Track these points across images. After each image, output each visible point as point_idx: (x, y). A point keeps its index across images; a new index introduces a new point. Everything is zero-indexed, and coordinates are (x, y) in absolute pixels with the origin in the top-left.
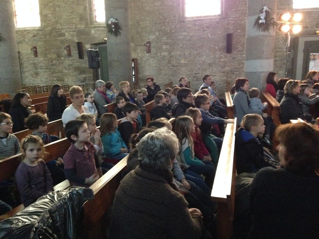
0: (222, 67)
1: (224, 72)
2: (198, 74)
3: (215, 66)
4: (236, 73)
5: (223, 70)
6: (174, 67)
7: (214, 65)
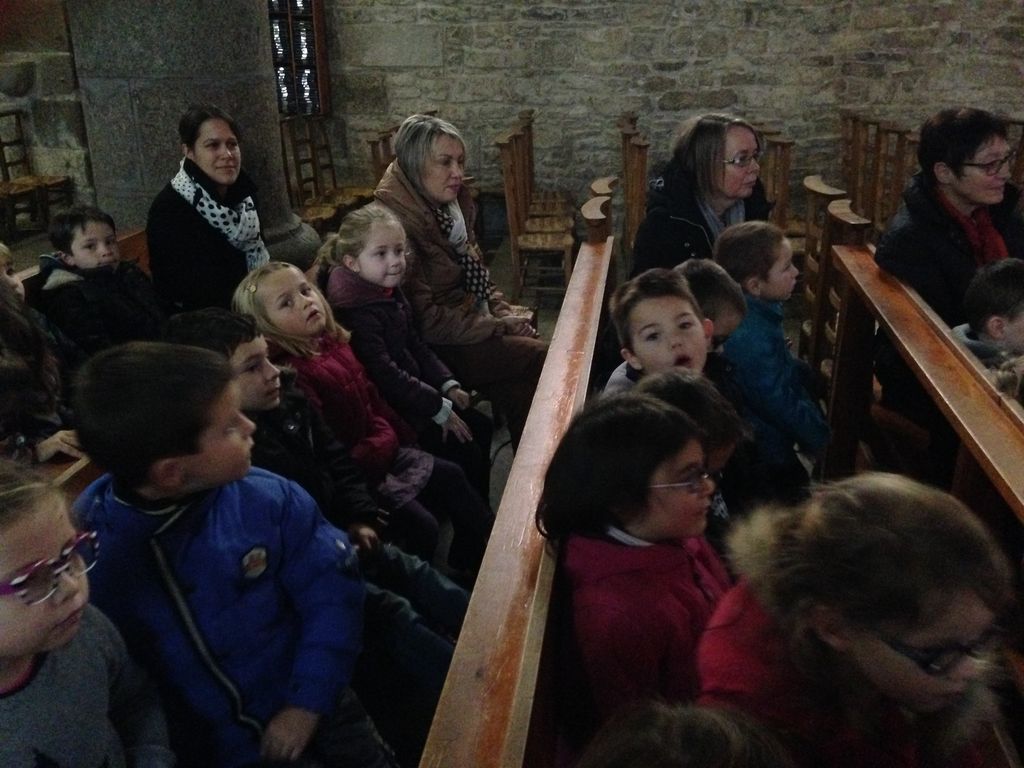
0: (816, 32)
1: (825, 62)
2: (678, 66)
3: (779, 19)
4: (895, 67)
5: (824, 52)
6: (542, 23)
7: (773, 16)
